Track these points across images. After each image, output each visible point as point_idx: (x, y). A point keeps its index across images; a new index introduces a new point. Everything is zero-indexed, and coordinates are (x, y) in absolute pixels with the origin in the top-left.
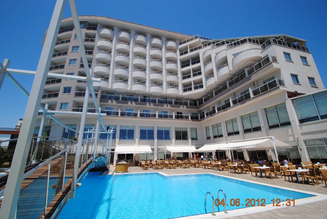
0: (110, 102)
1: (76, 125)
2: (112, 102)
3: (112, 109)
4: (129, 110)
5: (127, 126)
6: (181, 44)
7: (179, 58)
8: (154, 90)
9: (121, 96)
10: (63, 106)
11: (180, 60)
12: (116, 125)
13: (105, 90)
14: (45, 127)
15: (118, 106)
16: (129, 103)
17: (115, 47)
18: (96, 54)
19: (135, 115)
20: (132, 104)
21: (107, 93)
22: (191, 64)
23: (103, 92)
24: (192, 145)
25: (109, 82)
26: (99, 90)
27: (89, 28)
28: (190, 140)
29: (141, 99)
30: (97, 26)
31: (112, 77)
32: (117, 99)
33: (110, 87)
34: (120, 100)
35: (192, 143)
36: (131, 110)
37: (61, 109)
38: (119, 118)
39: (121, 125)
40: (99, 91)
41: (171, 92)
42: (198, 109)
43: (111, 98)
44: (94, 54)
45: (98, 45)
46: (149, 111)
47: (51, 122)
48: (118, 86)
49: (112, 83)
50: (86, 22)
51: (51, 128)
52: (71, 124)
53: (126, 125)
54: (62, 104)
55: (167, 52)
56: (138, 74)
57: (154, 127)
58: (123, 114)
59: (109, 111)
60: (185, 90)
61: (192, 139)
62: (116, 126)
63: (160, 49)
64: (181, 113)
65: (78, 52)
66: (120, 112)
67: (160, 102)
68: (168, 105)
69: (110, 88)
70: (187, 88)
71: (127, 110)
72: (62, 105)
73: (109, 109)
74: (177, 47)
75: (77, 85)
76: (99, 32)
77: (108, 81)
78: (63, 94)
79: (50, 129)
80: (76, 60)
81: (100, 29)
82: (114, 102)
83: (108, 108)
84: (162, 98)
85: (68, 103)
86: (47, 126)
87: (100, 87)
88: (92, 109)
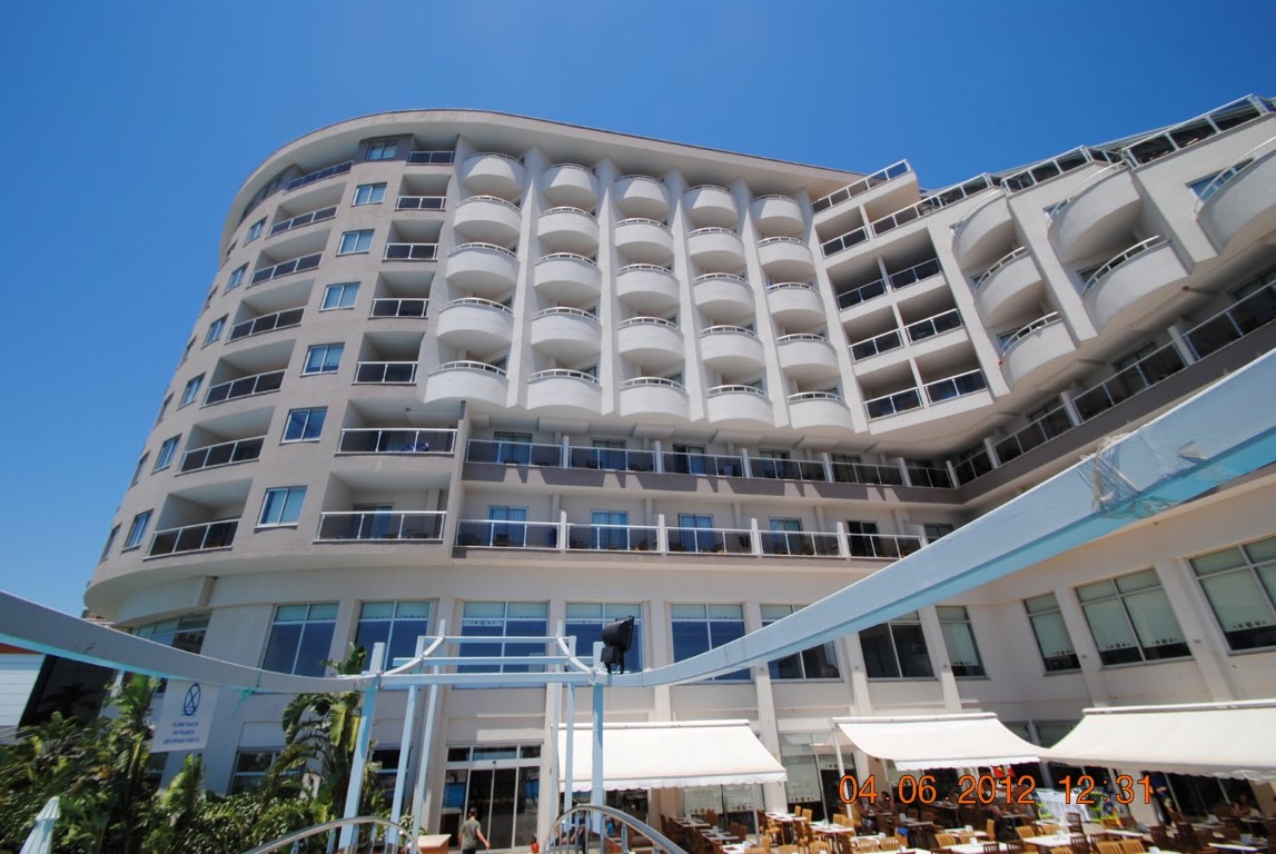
0: (512, 475)
1: (336, 604)
2: (524, 479)
3: (523, 513)
4: (609, 516)
5: (601, 604)
6: (820, 207)
7: (824, 266)
8: (726, 411)
9: (566, 448)
10: (280, 502)
11: (830, 272)
12: (541, 597)
13: (485, 418)
14: (182, 618)
15: (551, 497)
16: (610, 479)
17: (533, 230)
18: (450, 256)
19: (645, 542)
20: (623, 485)
21: (498, 435)
22: (888, 287)
23: (475, 428)
24: (965, 706)
25: (508, 377)
26: (462, 418)
27: (419, 159)
28: (948, 678)
29: (666, 458)
30: (453, 147)
31: (523, 356)
32: (547, 459)
33: (511, 401)
34: (566, 466)
35: (961, 697)
36: (617, 518)
37: (264, 521)
38: (563, 560)
39: (572, 599)
40: (461, 423)
41: (808, 418)
42: (962, 501)
43: (513, 457)
44: (438, 256)
45: (456, 223)
46: (709, 520)
47: (208, 593)
48: (552, 396)
49: (524, 383)
50: (409, 136)
51: (206, 623)
52: (314, 599)
53: (598, 600)
54: (272, 494)
55: (765, 244)
56: (644, 337)
57: (741, 606)
58: (579, 541)
59: (507, 526)
60: (877, 410)
61: (960, 671)
62: (547, 603)
63: (734, 227)
64: (872, 528)
65: (367, 253)
66: (563, 526)
67: (762, 470)
68: (806, 486)
69: (512, 408)
70: (886, 396)
71: (596, 515)
72: (276, 498)
73: (508, 512)
74: (808, 222)
75: (353, 398)
76: (461, 173)
77: (504, 374)
78: (281, 445)
79: (204, 632)
80: (356, 285)
81: (467, 158)
82: (536, 477)
83: (500, 509)
84: (763, 453)
85: (302, 489)
86: (191, 615)
87: (464, 402)
88: (423, 517)
